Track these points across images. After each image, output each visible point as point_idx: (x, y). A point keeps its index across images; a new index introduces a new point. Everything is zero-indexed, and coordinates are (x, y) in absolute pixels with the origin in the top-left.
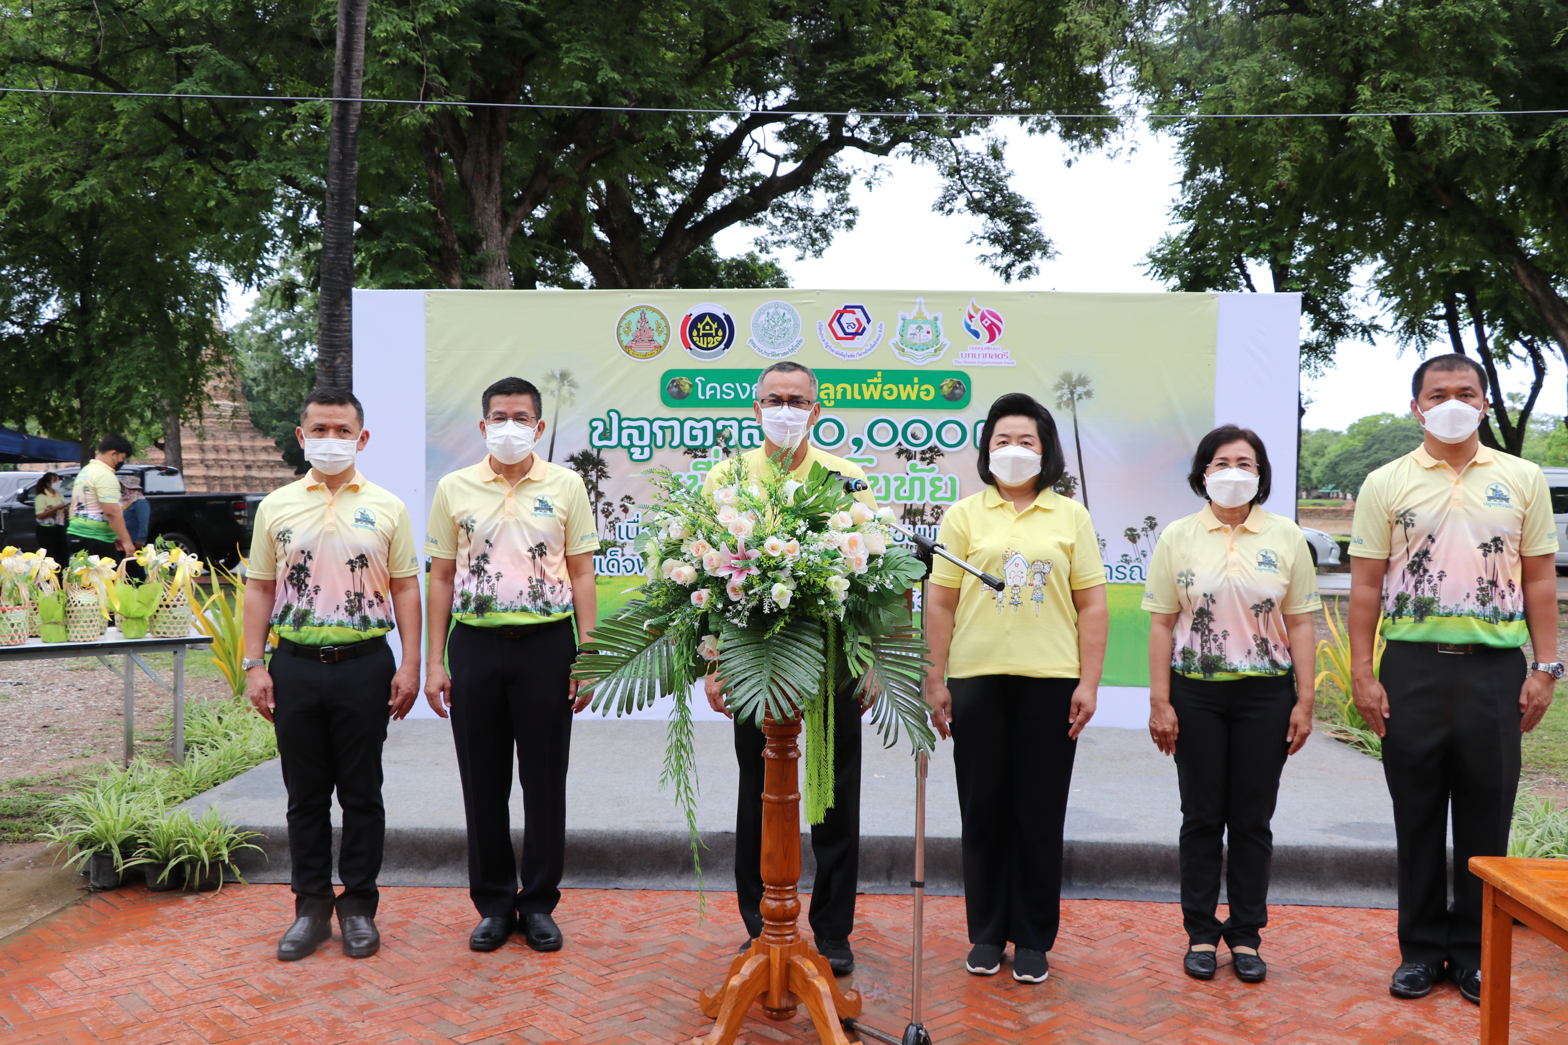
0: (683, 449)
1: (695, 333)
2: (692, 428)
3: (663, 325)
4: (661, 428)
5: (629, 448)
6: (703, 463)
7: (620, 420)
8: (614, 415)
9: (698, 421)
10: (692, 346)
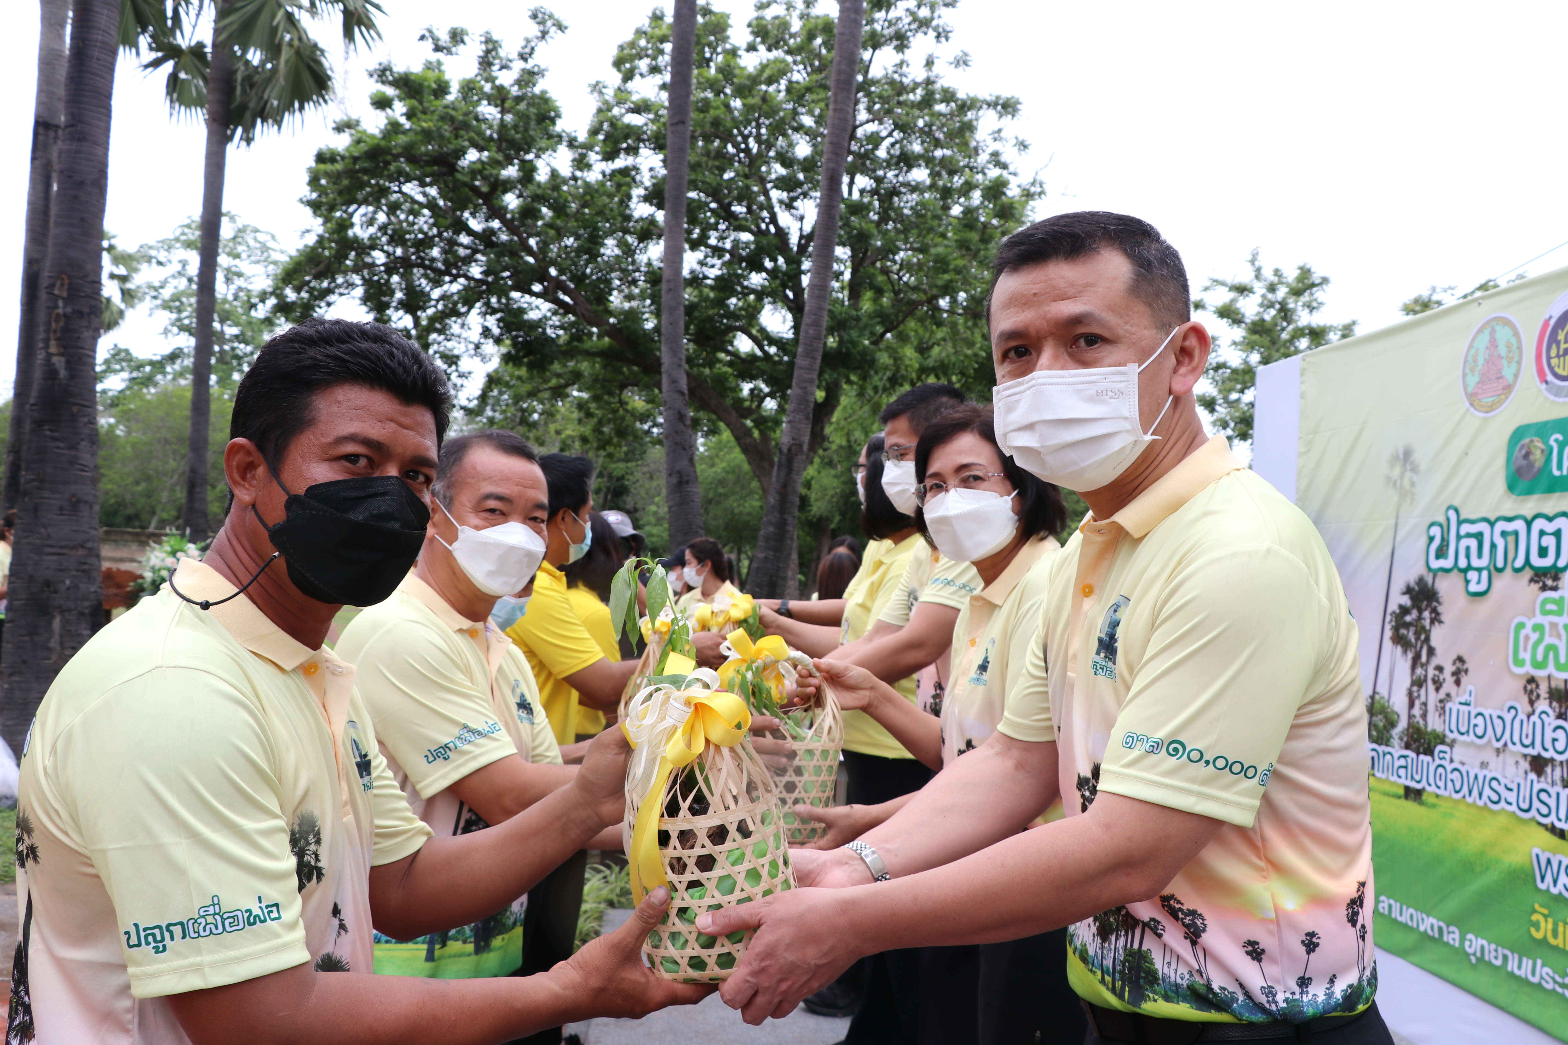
0: (1528, 574)
1: (1553, 352)
2: (1542, 533)
3: (1515, 345)
4: (1504, 534)
5: (1464, 571)
6: (1554, 601)
7: (1460, 523)
8: (1452, 514)
9: (1550, 519)
10: (1550, 377)
